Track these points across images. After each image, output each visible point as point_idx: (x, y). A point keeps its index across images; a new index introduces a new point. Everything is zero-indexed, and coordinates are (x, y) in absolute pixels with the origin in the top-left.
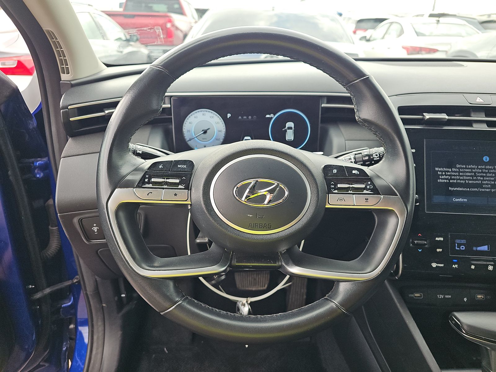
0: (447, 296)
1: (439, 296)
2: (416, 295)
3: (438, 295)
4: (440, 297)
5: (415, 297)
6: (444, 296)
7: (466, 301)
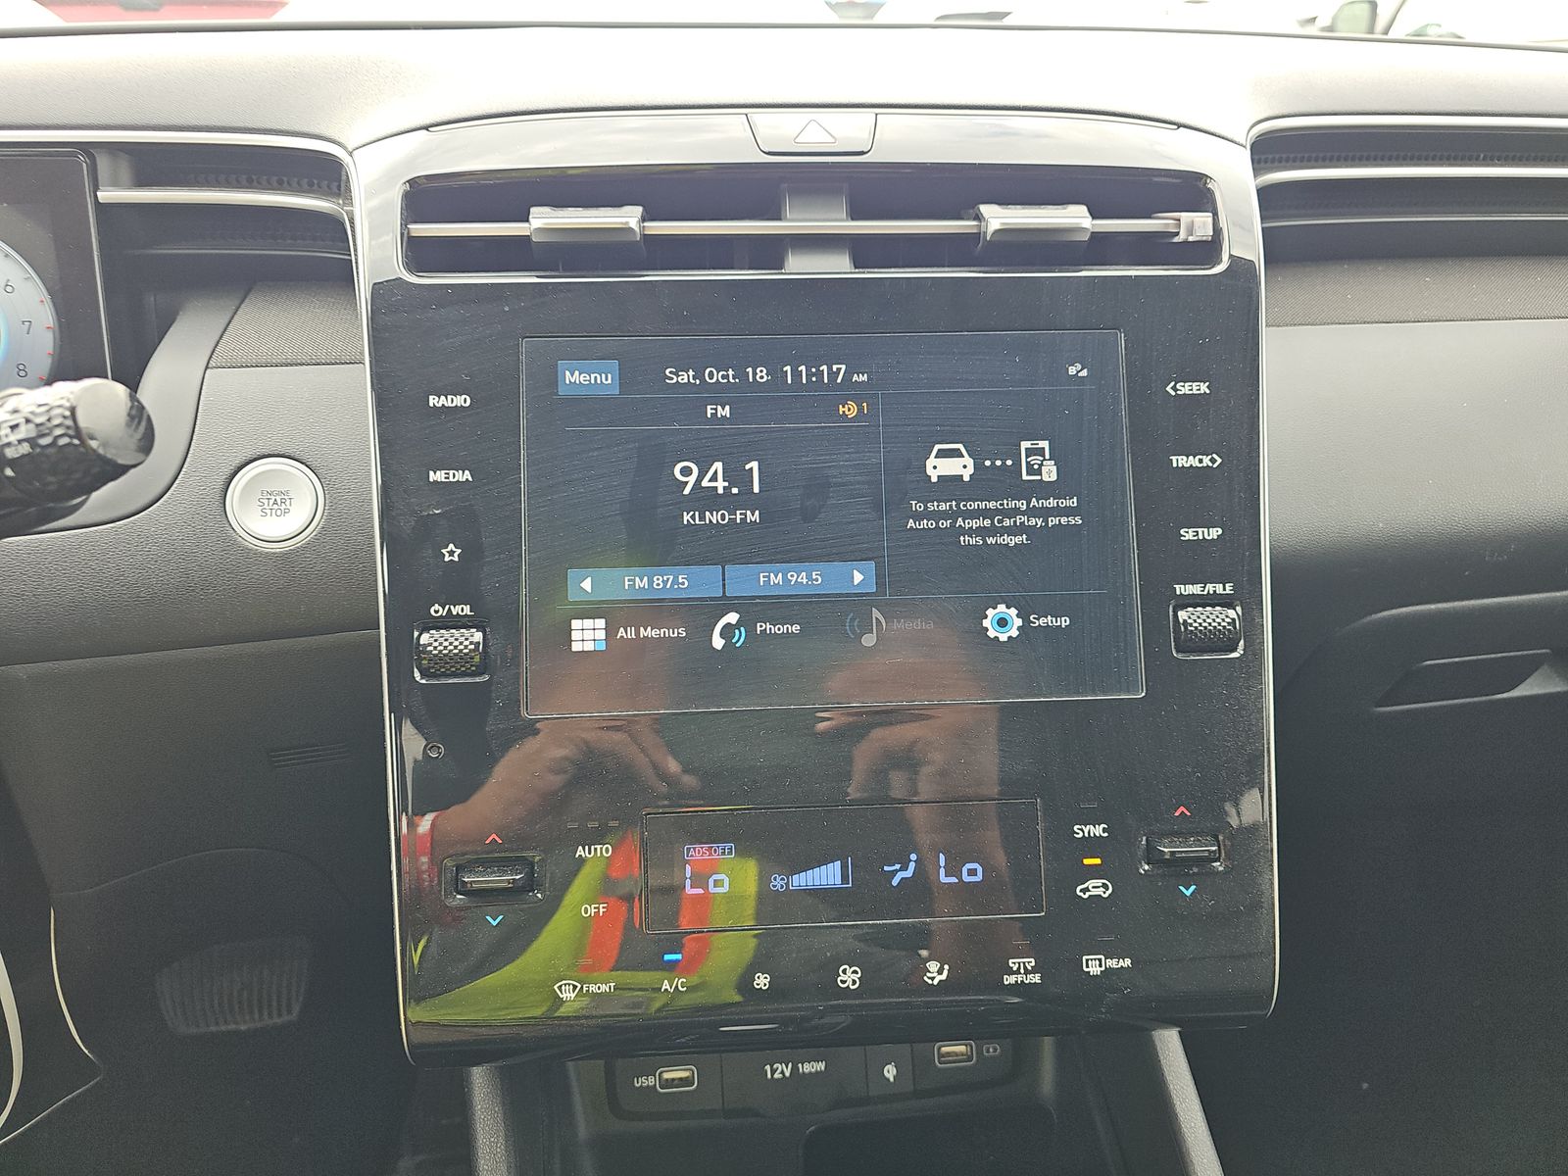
0: (807, 1068)
1: (773, 1072)
2: (666, 1076)
3: (768, 1067)
4: (777, 1076)
5: (670, 1083)
6: (795, 1069)
7: (892, 1079)
